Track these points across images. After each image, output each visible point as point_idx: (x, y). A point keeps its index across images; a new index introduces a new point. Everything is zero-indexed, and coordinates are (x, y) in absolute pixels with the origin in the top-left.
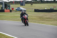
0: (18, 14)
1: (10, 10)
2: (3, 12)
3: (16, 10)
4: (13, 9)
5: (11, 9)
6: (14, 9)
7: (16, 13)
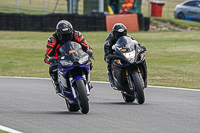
0: (190, 40)
1: (140, 16)
2: (95, 30)
7: (175, 36)
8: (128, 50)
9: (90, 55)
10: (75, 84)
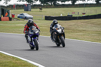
3: (19, 17)
4: (13, 16)
5: (11, 16)
6: (16, 17)
8: (58, 29)
9: (39, 30)
10: (34, 40)
